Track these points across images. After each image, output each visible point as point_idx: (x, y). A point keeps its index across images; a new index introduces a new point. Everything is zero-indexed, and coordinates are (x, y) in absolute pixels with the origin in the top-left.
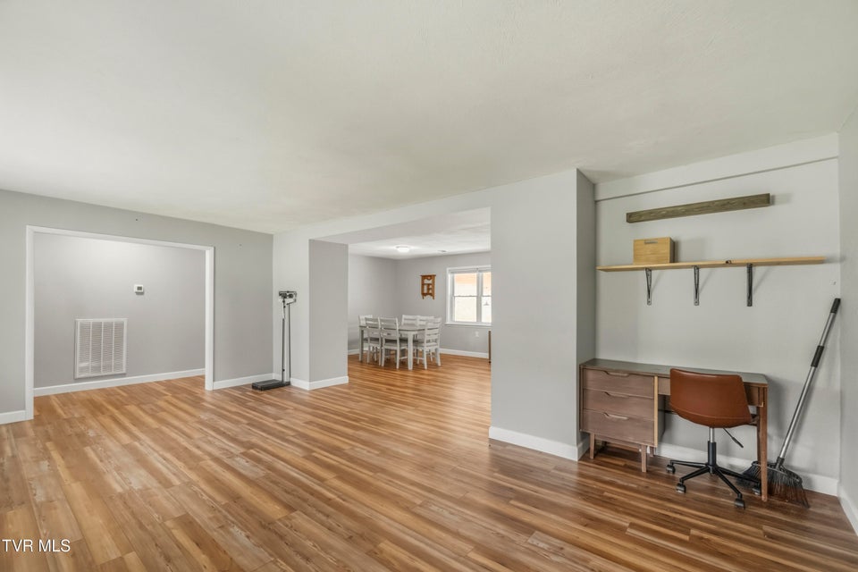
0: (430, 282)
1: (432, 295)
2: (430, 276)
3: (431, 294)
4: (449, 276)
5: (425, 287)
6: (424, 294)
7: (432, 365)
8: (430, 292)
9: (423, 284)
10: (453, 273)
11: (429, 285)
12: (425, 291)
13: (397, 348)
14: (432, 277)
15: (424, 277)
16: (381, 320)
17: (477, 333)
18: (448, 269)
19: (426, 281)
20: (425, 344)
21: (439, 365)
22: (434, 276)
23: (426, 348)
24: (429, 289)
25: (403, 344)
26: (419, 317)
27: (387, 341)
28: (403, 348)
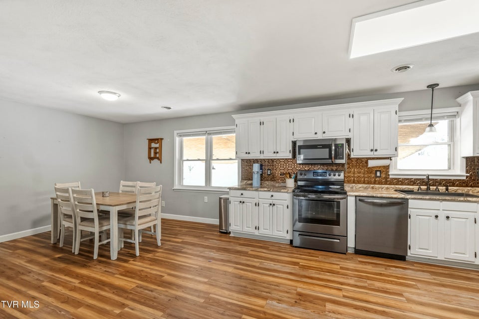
0: (157, 145)
1: (160, 159)
2: (158, 139)
3: (158, 158)
4: (177, 139)
5: (152, 151)
6: (151, 159)
7: (149, 242)
8: (158, 156)
9: (150, 148)
10: (180, 135)
11: (156, 148)
12: (152, 155)
13: (96, 229)
14: (159, 140)
15: (151, 141)
16: (74, 192)
17: (206, 198)
18: (176, 132)
19: (153, 145)
20: (137, 221)
21: (159, 244)
22: (162, 139)
23: (138, 225)
24: (156, 153)
25: (105, 223)
26: (139, 184)
27: (83, 219)
28: (105, 228)
